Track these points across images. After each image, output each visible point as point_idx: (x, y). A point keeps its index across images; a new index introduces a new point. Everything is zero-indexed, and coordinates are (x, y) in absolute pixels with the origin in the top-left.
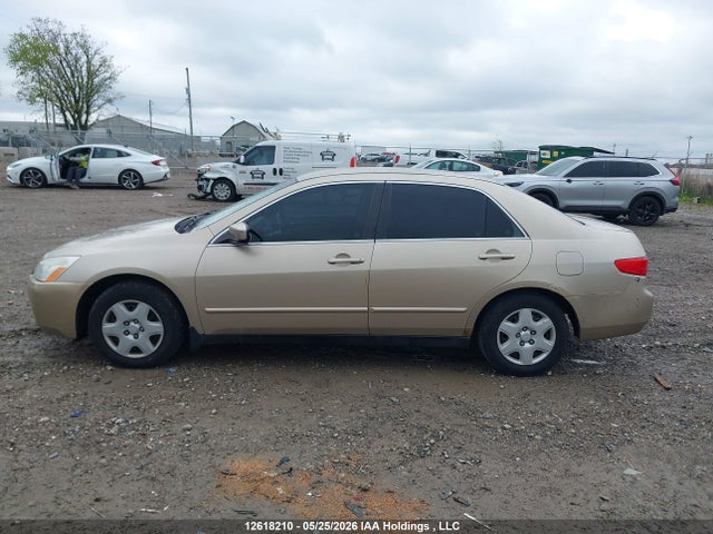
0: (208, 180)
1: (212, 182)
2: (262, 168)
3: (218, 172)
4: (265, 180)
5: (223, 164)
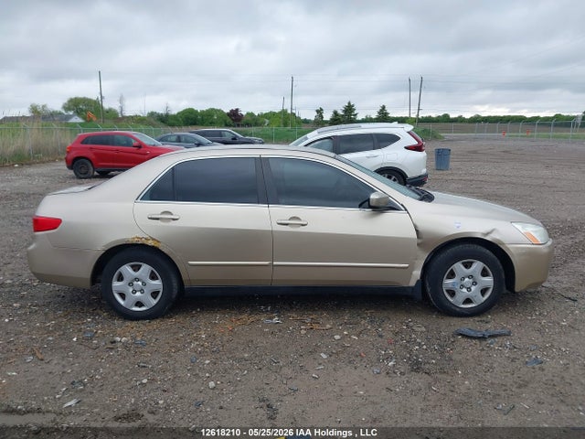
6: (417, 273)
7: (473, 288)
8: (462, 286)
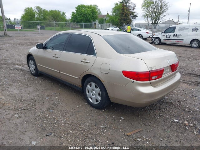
0: (154, 37)
1: (154, 38)
2: (170, 34)
3: (157, 35)
4: (170, 38)
5: (159, 33)
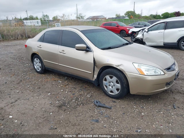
6: (95, 76)
7: (114, 87)
8: (110, 85)
